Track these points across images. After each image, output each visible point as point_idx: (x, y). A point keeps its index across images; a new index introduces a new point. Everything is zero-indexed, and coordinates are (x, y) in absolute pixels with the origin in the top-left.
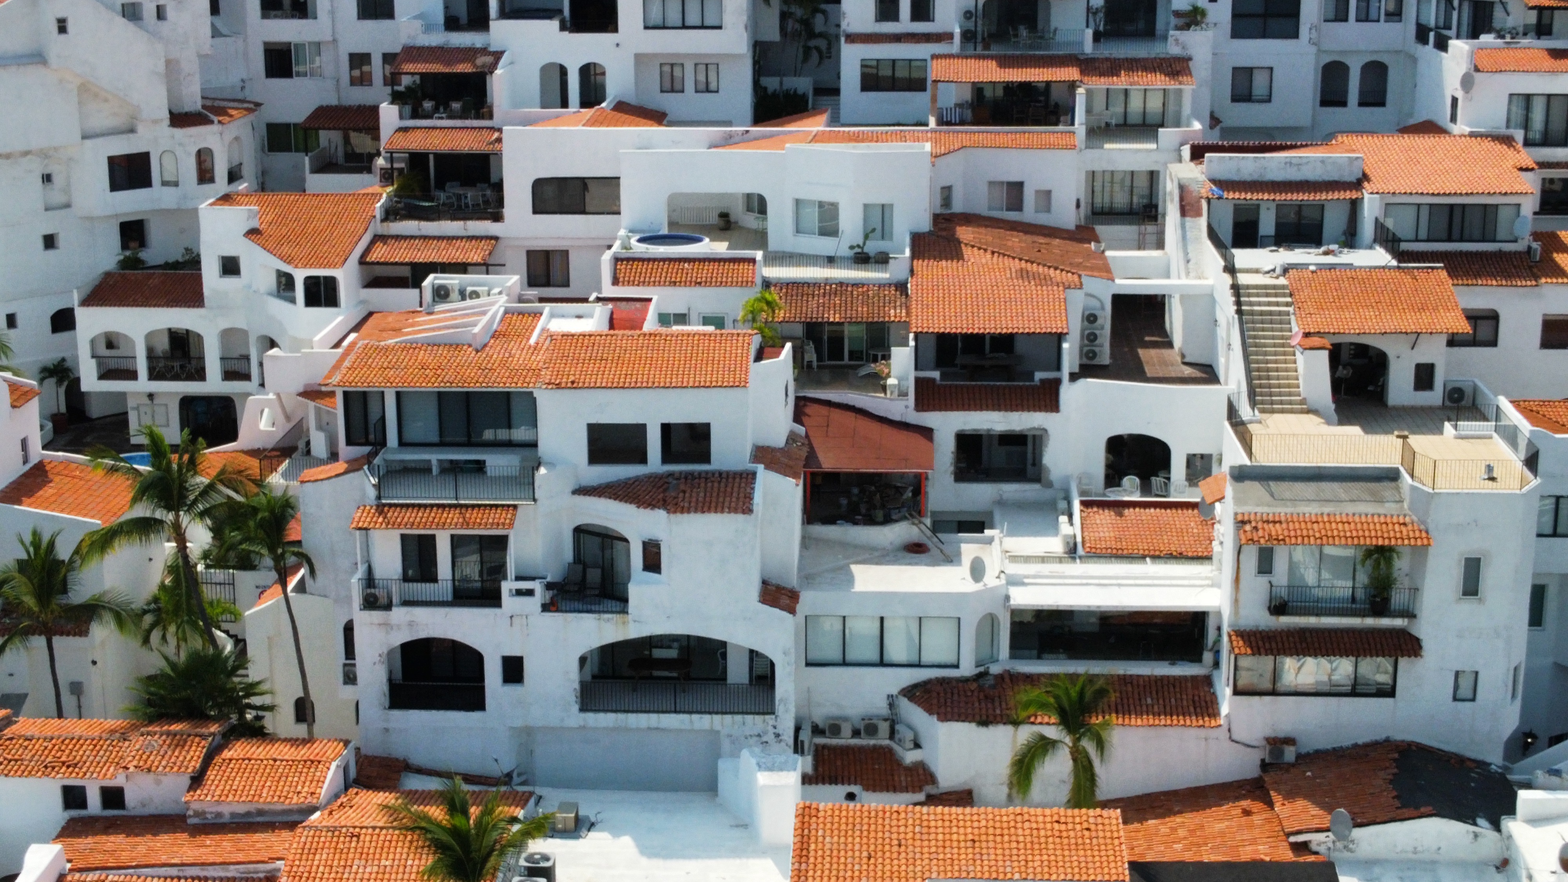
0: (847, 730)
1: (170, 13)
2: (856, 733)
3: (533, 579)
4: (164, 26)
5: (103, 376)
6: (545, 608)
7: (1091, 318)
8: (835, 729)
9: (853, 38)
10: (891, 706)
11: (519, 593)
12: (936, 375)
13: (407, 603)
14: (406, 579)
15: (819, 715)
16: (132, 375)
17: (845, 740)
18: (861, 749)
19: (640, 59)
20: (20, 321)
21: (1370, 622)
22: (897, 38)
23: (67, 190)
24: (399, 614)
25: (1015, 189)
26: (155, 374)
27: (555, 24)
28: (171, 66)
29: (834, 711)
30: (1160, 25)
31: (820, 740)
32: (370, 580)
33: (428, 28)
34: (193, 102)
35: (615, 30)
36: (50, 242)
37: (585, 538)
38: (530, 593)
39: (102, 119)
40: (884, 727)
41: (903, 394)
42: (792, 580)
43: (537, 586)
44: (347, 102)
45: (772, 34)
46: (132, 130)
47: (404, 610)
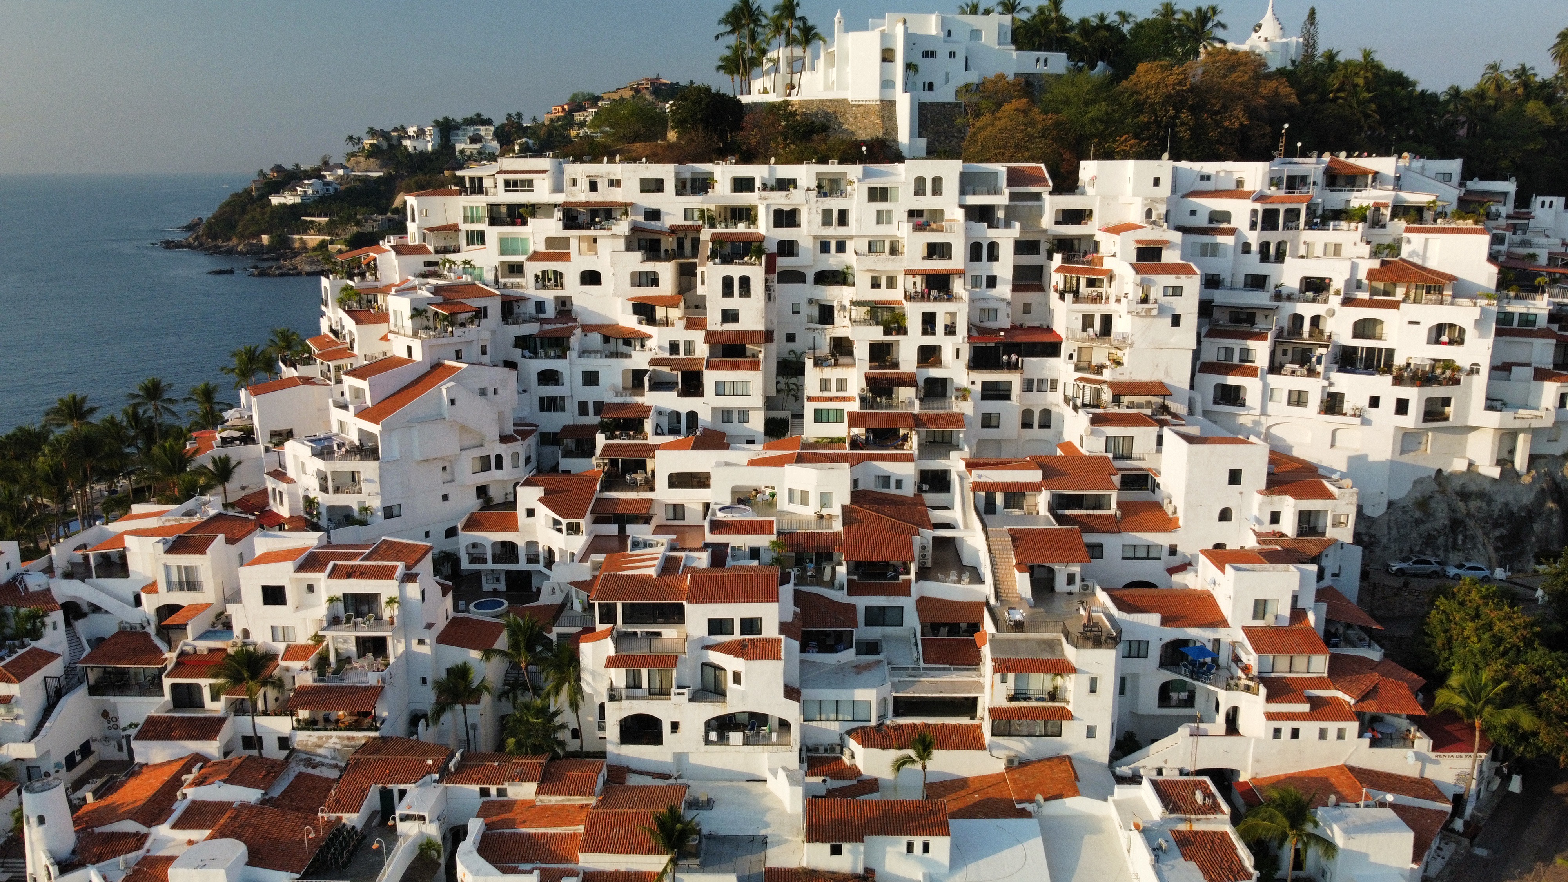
0: (822, 749)
1: (500, 391)
2: (826, 751)
3: (684, 687)
4: (497, 397)
5: (471, 562)
6: (690, 700)
7: (923, 548)
8: (816, 750)
9: (809, 399)
10: (841, 739)
11: (678, 694)
12: (856, 577)
13: (629, 698)
14: (628, 687)
15: (810, 744)
16: (484, 561)
17: (821, 754)
18: (828, 758)
19: (714, 409)
20: (431, 534)
21: (1050, 704)
22: (831, 399)
23: (452, 474)
24: (625, 703)
25: (887, 479)
26: (495, 561)
27: (674, 394)
28: (501, 414)
29: (816, 742)
30: (948, 394)
31: (810, 755)
32: (612, 689)
33: (617, 394)
34: (510, 429)
35: (702, 395)
36: (445, 498)
37: (706, 668)
38: (683, 694)
39: (468, 442)
40: (838, 748)
41: (842, 588)
42: (797, 685)
43: (685, 691)
44: (577, 423)
45: (773, 393)
46: (482, 446)
47: (628, 702)
